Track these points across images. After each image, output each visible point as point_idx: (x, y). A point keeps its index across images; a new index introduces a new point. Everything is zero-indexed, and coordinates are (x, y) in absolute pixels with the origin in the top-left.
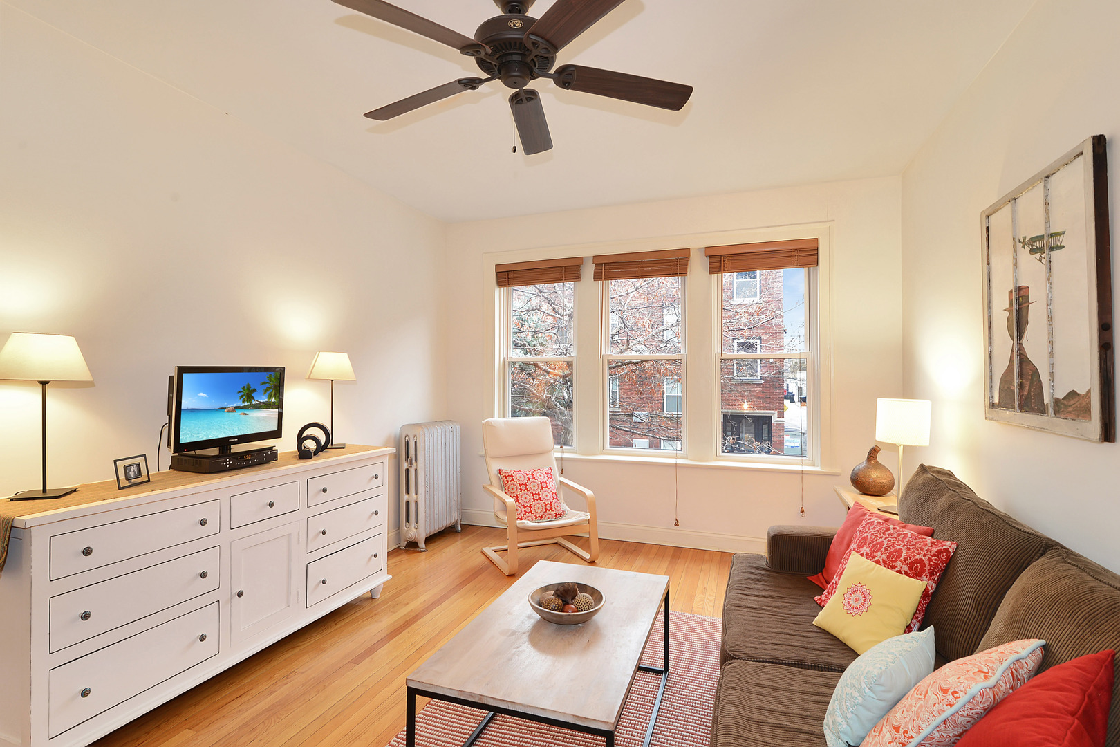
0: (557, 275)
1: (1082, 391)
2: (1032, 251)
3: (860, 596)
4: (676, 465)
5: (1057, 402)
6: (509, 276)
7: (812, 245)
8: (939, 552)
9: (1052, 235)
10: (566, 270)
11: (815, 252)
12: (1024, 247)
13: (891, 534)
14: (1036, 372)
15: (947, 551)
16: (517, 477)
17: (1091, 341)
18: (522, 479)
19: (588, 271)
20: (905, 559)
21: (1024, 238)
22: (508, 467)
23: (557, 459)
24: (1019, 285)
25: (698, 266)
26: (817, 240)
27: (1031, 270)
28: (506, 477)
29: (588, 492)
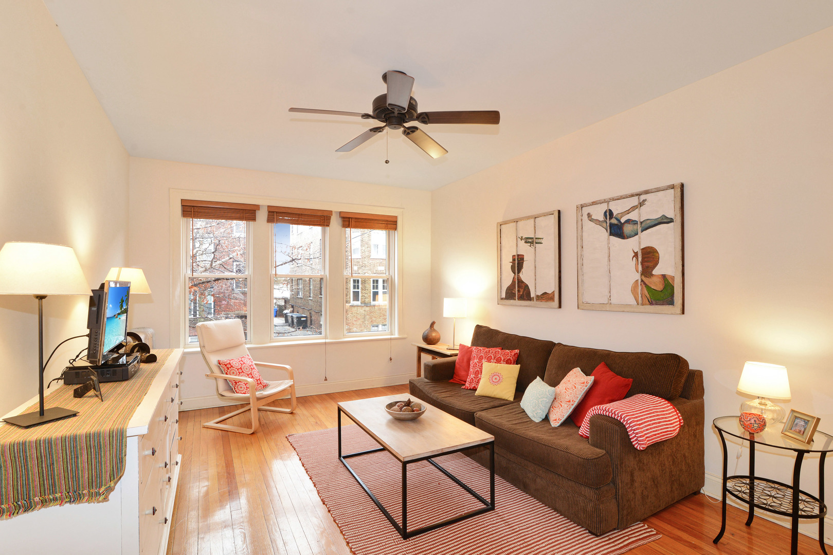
0: (238, 215)
1: (549, 292)
2: (526, 242)
3: (497, 377)
4: (325, 343)
5: (538, 296)
6: (192, 209)
7: (394, 220)
8: (515, 354)
9: (536, 238)
10: (246, 213)
11: (395, 223)
12: (521, 240)
13: (492, 352)
14: (527, 286)
15: (517, 353)
16: (234, 363)
17: (555, 276)
18: (238, 365)
19: (262, 215)
20: (504, 360)
21: (522, 237)
22: (224, 358)
23: (249, 349)
24: (518, 254)
25: (335, 222)
26: (396, 217)
27: (525, 250)
28: (226, 365)
29: (288, 367)
